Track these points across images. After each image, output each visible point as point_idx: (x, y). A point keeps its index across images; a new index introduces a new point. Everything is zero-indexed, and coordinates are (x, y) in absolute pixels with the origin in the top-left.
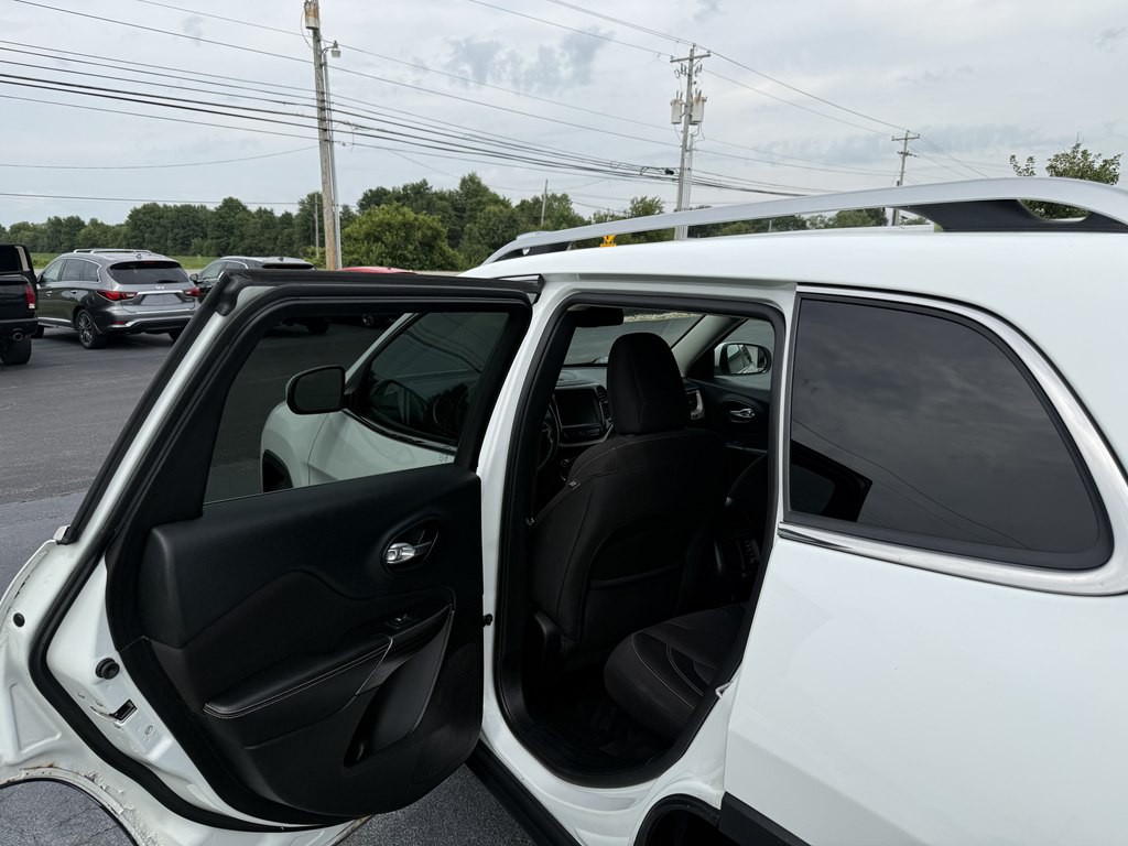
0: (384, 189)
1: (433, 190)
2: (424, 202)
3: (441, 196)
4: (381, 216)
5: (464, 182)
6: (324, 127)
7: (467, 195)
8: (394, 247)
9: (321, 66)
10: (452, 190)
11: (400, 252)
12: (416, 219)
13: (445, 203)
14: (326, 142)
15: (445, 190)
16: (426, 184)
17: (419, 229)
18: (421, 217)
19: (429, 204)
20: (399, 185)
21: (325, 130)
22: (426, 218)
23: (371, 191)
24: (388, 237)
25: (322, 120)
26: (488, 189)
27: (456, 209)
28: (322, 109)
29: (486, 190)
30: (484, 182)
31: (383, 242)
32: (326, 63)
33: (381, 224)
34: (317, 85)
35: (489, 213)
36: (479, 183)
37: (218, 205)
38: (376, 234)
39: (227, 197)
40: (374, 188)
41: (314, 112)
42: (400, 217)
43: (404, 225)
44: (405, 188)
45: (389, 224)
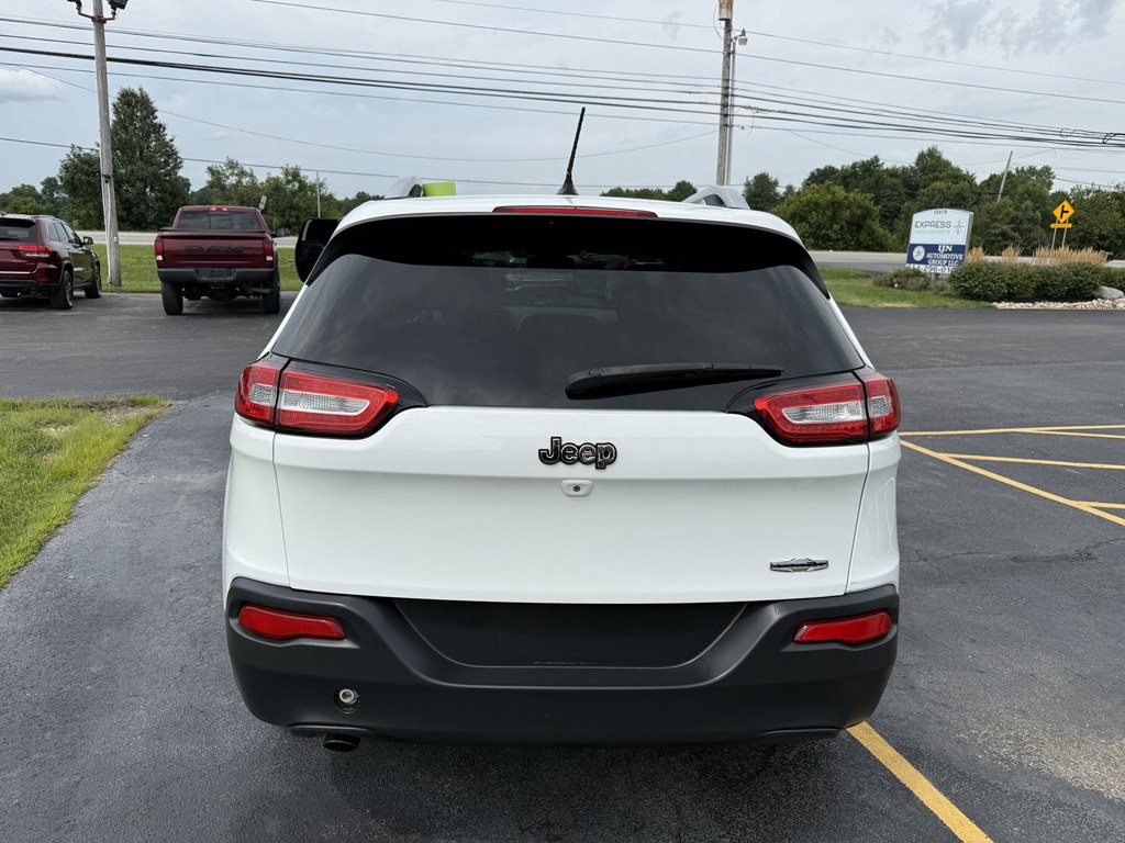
0: (833, 168)
1: (885, 167)
2: (872, 180)
3: (893, 173)
4: (809, 196)
5: (921, 157)
6: (725, 112)
7: (923, 171)
8: (819, 227)
9: (729, 54)
10: (907, 166)
11: (824, 231)
12: (846, 198)
13: (895, 180)
14: (726, 126)
15: (898, 166)
16: (878, 161)
17: (848, 208)
18: (851, 195)
19: (877, 182)
20: (848, 163)
21: (726, 115)
22: (858, 197)
23: (818, 170)
24: (813, 218)
25: (724, 106)
26: (950, 164)
27: (909, 186)
28: (725, 96)
29: (947, 164)
30: (945, 156)
31: (808, 222)
32: (734, 52)
33: (809, 202)
34: (724, 72)
35: (933, 190)
36: (939, 158)
37: (671, 189)
38: (802, 213)
39: (680, 181)
40: (822, 167)
41: (718, 99)
42: (829, 196)
43: (833, 204)
44: (854, 166)
45: (816, 204)
